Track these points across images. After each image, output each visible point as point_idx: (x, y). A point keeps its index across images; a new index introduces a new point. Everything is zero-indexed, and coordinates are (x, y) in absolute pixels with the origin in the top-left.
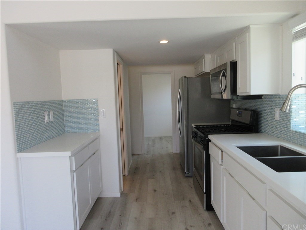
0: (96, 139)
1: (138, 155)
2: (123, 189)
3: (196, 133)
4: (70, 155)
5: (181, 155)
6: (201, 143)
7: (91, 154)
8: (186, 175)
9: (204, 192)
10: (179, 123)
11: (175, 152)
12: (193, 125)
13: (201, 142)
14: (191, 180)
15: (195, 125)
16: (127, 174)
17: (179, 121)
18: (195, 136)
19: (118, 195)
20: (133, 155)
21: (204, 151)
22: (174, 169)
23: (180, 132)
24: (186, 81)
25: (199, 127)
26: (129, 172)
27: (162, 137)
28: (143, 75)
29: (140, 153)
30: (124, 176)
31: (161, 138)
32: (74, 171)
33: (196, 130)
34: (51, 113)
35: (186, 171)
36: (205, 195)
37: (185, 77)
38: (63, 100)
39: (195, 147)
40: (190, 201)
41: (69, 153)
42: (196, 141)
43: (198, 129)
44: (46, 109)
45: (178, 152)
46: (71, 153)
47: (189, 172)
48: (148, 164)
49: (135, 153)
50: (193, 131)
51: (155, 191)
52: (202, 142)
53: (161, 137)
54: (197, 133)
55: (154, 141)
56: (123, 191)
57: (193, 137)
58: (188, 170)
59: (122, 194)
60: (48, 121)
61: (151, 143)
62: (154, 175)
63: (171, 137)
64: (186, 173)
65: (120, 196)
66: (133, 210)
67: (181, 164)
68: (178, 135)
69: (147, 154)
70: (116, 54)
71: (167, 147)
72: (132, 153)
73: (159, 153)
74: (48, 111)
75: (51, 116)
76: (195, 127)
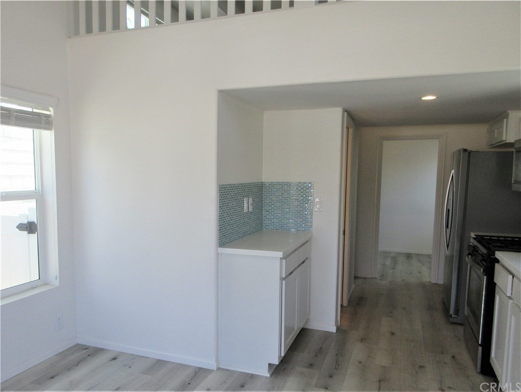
0: (307, 242)
1: (365, 278)
2: (339, 323)
3: (475, 248)
4: (282, 257)
5: (447, 289)
6: (481, 264)
7: (301, 262)
8: (452, 320)
9: (480, 343)
10: (447, 230)
11: (434, 282)
12: (473, 235)
13: (481, 262)
14: (461, 329)
15: (475, 235)
16: (345, 304)
17: (447, 226)
18: (473, 252)
19: (333, 329)
20: (356, 278)
21: (485, 277)
22: (430, 308)
23: (448, 246)
24: (467, 157)
25: (483, 239)
26: (349, 301)
27: (411, 254)
28: (384, 141)
29: (370, 276)
30: (341, 306)
31: (409, 256)
32: (284, 279)
33: (476, 243)
34: (251, 200)
35: (452, 312)
36: (480, 349)
37: (465, 150)
38: (263, 182)
39: (472, 272)
40: (453, 357)
41: (280, 254)
42: (475, 261)
43: (479, 242)
44: (247, 194)
45: (441, 282)
46: (283, 254)
47: (457, 315)
48: (382, 294)
49: (361, 274)
50: (471, 244)
51: (393, 334)
52: (483, 262)
53: (409, 254)
54: (478, 248)
55: (395, 260)
56: (339, 325)
57: (469, 254)
58: (457, 311)
59: (338, 329)
60: (247, 211)
61: (388, 262)
62: (391, 312)
63: (429, 256)
64: (451, 316)
65: (335, 331)
66: (356, 352)
67: (444, 303)
68: (445, 252)
69: (381, 280)
70: (346, 113)
71: (420, 272)
72: (355, 274)
73: (403, 280)
74: (248, 197)
75: (250, 204)
76: (474, 238)
